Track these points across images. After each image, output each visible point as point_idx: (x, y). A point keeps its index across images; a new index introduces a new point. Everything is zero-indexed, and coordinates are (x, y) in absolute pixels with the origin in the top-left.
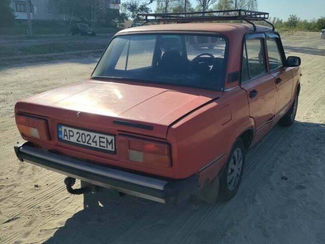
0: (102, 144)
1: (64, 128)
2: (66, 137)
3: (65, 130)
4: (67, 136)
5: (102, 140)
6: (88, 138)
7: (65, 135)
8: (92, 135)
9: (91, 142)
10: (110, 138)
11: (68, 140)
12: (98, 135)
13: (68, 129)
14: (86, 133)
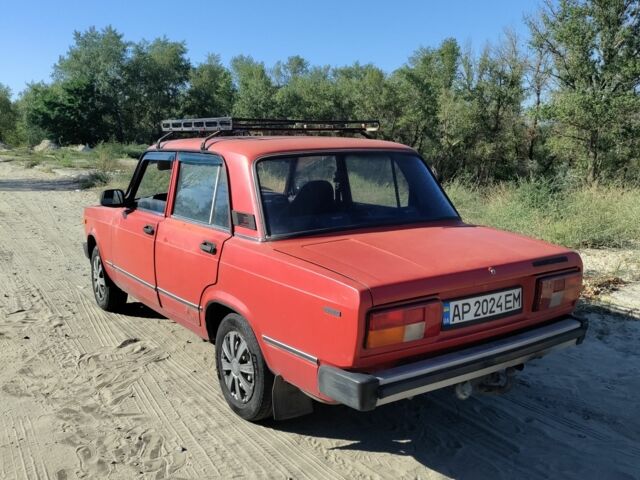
0: (509, 305)
1: (452, 304)
2: (457, 319)
3: (456, 306)
4: (459, 315)
5: (509, 298)
6: (490, 305)
7: (455, 316)
8: (496, 296)
9: (495, 308)
10: (517, 292)
11: (462, 321)
12: (503, 294)
13: (460, 303)
14: (488, 297)
